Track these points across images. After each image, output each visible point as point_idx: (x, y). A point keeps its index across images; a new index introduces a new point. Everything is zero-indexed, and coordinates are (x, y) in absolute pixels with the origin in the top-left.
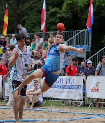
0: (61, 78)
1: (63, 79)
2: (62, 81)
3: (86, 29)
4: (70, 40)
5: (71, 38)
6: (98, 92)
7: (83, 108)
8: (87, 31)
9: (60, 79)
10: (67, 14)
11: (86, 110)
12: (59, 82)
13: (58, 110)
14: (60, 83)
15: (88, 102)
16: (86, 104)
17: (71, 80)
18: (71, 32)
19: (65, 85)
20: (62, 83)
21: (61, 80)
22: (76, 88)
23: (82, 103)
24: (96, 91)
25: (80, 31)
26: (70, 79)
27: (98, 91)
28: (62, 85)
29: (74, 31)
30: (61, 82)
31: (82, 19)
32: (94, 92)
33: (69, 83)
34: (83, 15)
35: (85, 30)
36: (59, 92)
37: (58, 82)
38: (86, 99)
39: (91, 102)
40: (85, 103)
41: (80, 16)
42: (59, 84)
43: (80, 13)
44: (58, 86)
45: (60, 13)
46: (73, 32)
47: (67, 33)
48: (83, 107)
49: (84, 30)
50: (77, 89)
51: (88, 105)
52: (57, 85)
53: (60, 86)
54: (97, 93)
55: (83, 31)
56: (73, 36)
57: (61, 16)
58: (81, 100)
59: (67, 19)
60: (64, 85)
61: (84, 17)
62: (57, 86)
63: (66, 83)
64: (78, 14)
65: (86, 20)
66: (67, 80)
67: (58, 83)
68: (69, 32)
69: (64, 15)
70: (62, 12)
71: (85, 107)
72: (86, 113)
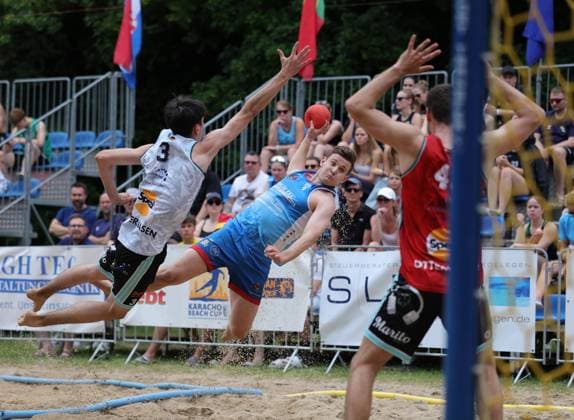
0: (20, 255)
1: (29, 258)
2: (28, 265)
3: (116, 73)
4: (56, 113)
5: (57, 104)
6: (162, 302)
7: (106, 364)
8: (119, 80)
9: (20, 258)
10: (40, 14)
11: (117, 370)
12: (17, 270)
13: (13, 373)
14: (20, 273)
15: (125, 340)
16: (115, 348)
17: (60, 260)
18: (58, 82)
19: (37, 281)
20: (28, 273)
21: (25, 261)
22: (82, 290)
23: (101, 344)
24: (154, 302)
25: (92, 81)
26: (56, 259)
27: (164, 299)
28: (26, 280)
29: (68, 79)
30: (24, 268)
31: (97, 33)
32: (148, 306)
33: (55, 273)
34: (101, 20)
35: (113, 77)
36: (15, 305)
37: (13, 268)
38: (116, 329)
39: (135, 343)
40: (112, 345)
41: (89, 24)
42: (15, 276)
43: (92, 13)
44: (11, 283)
45: (16, 12)
46: (65, 82)
47: (41, 85)
48: (107, 358)
49: (108, 74)
50: (85, 293)
51: (125, 352)
52: (8, 281)
53: (19, 283)
54: (160, 306)
55: (102, 78)
56: (64, 99)
57: (18, 21)
58: (98, 336)
59: (40, 33)
60: (32, 281)
61: (108, 24)
62: (6, 284)
63: (44, 272)
64: (83, 15)
65: (114, 37)
66: (46, 260)
67: (13, 272)
68: (51, 83)
69: (28, 17)
70: (22, 5)
71: (115, 361)
72: (117, 382)
